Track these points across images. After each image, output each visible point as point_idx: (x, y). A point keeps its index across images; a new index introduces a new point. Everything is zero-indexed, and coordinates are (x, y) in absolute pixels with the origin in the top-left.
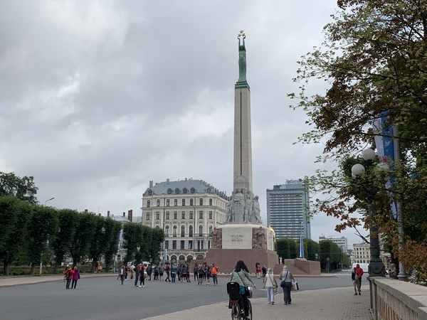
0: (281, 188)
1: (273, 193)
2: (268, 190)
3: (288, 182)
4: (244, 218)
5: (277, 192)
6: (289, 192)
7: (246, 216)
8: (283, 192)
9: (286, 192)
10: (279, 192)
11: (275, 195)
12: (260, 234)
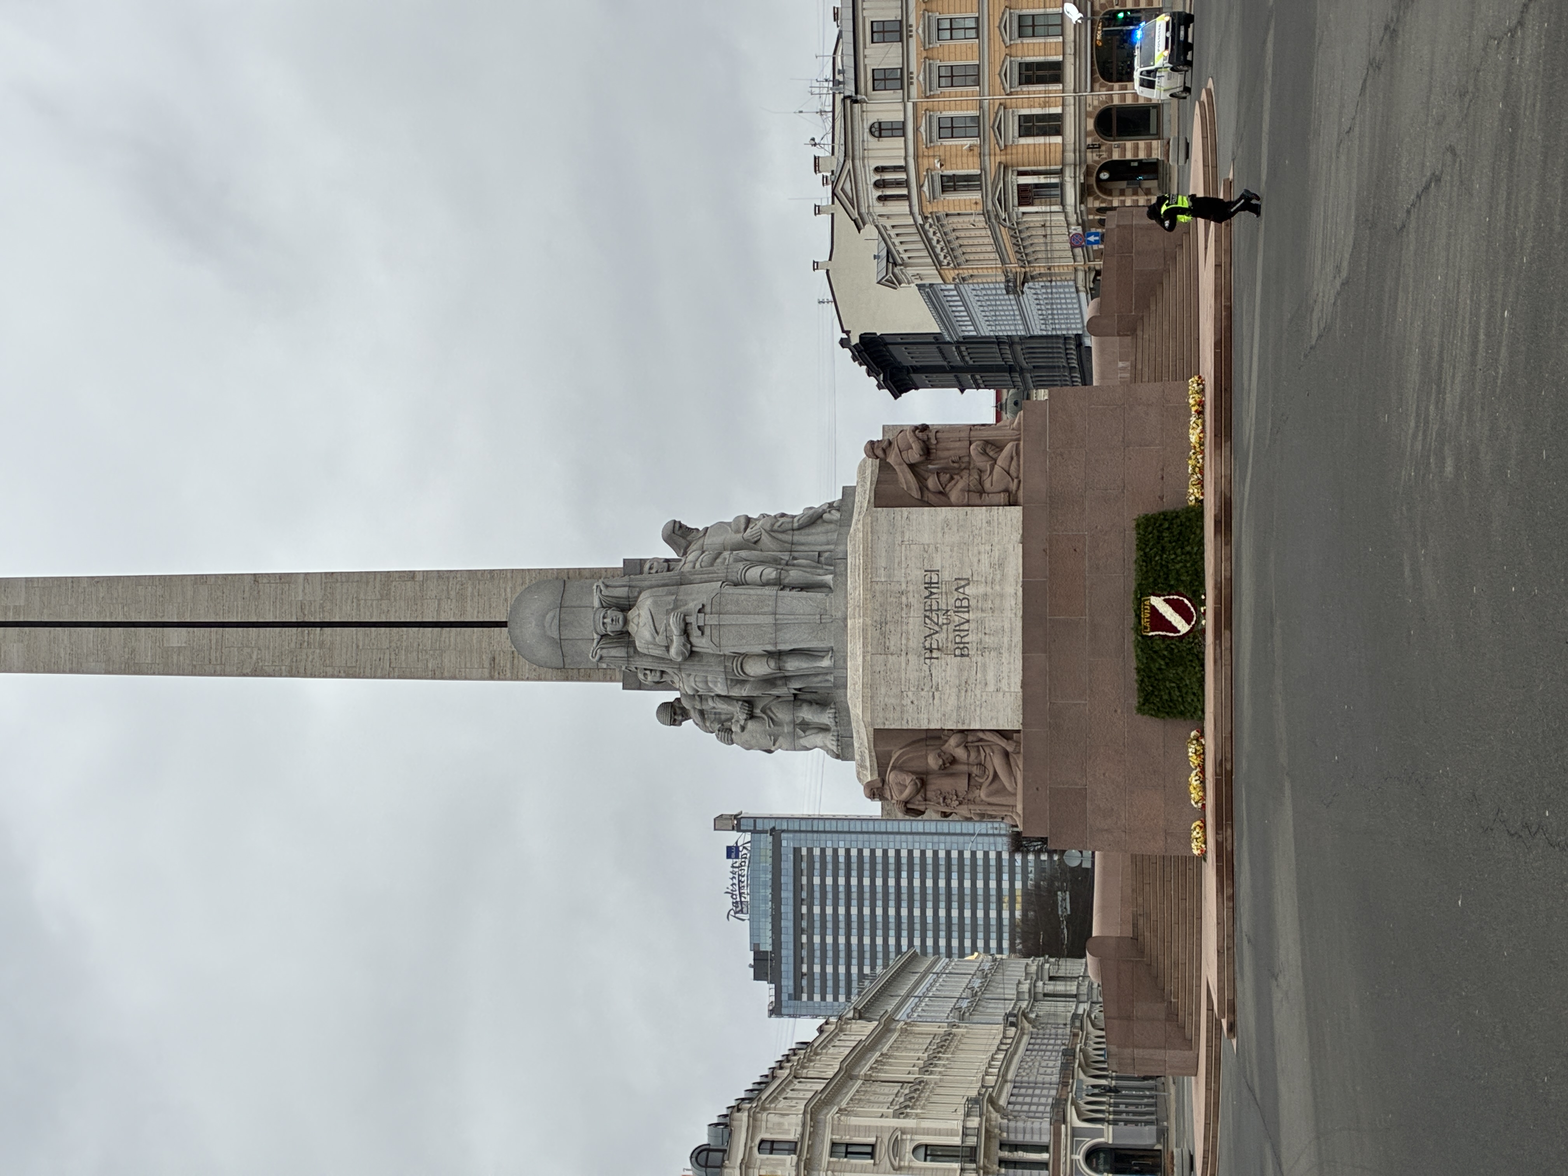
0: (767, 946)
1: (788, 983)
2: (776, 1010)
3: (738, 907)
4: (804, 587)
5: (787, 967)
6: (787, 910)
7: (794, 575)
8: (787, 938)
9: (787, 924)
10: (787, 953)
11: (798, 975)
12: (915, 455)
